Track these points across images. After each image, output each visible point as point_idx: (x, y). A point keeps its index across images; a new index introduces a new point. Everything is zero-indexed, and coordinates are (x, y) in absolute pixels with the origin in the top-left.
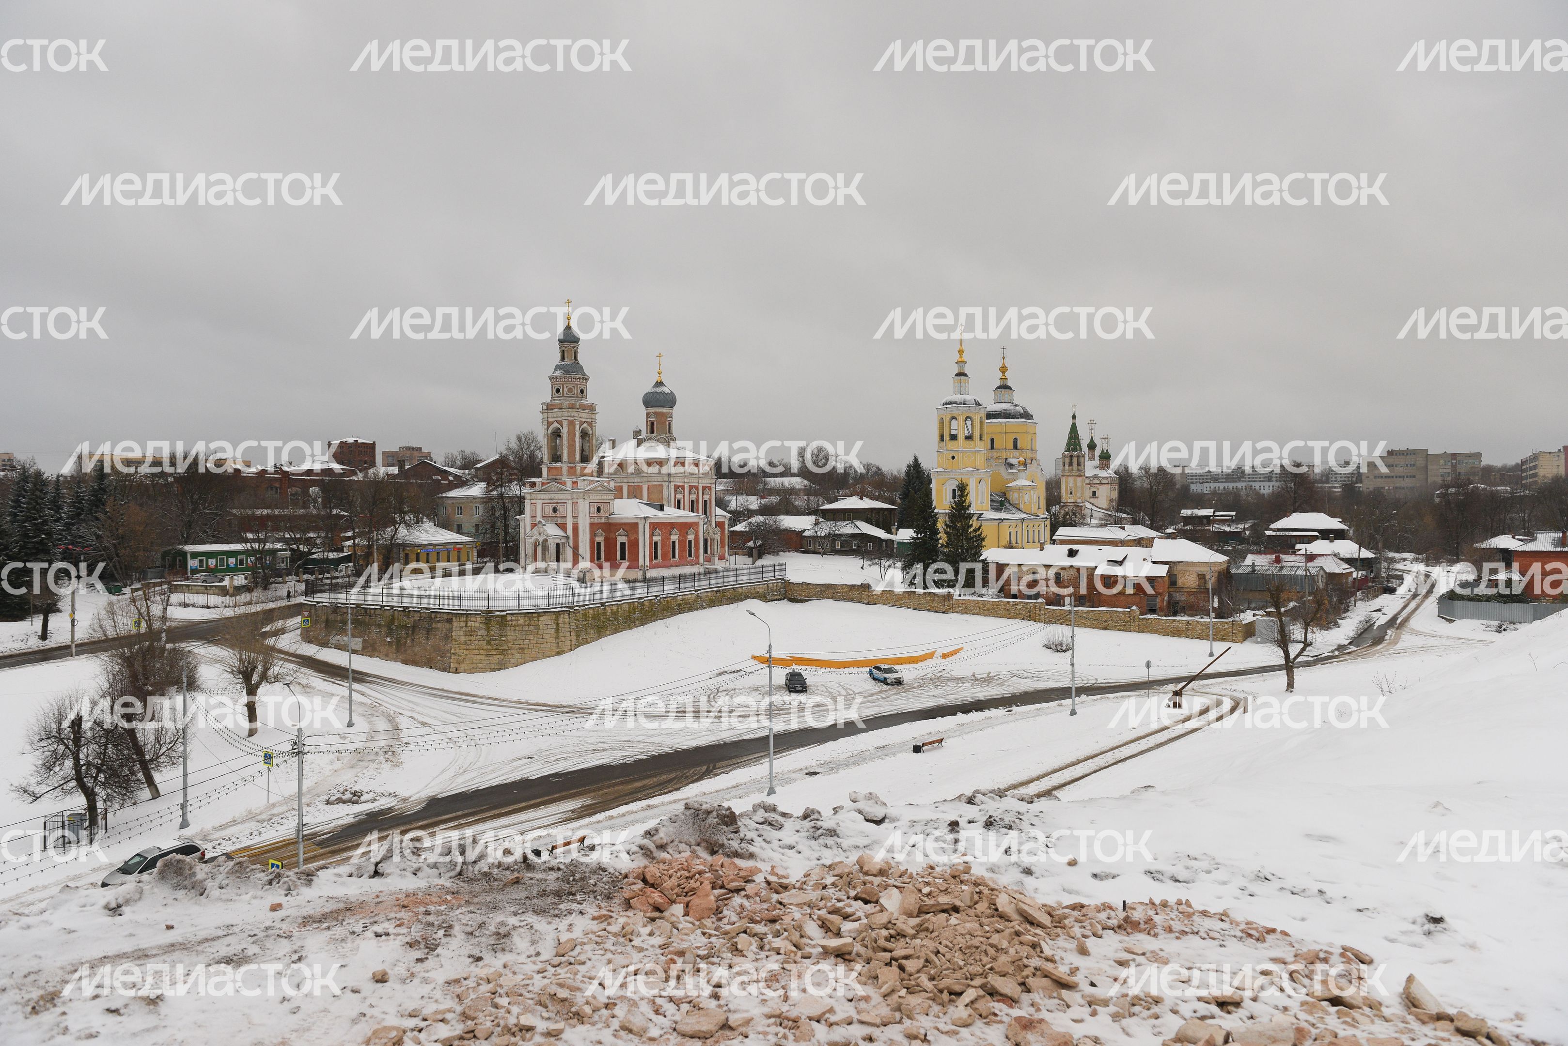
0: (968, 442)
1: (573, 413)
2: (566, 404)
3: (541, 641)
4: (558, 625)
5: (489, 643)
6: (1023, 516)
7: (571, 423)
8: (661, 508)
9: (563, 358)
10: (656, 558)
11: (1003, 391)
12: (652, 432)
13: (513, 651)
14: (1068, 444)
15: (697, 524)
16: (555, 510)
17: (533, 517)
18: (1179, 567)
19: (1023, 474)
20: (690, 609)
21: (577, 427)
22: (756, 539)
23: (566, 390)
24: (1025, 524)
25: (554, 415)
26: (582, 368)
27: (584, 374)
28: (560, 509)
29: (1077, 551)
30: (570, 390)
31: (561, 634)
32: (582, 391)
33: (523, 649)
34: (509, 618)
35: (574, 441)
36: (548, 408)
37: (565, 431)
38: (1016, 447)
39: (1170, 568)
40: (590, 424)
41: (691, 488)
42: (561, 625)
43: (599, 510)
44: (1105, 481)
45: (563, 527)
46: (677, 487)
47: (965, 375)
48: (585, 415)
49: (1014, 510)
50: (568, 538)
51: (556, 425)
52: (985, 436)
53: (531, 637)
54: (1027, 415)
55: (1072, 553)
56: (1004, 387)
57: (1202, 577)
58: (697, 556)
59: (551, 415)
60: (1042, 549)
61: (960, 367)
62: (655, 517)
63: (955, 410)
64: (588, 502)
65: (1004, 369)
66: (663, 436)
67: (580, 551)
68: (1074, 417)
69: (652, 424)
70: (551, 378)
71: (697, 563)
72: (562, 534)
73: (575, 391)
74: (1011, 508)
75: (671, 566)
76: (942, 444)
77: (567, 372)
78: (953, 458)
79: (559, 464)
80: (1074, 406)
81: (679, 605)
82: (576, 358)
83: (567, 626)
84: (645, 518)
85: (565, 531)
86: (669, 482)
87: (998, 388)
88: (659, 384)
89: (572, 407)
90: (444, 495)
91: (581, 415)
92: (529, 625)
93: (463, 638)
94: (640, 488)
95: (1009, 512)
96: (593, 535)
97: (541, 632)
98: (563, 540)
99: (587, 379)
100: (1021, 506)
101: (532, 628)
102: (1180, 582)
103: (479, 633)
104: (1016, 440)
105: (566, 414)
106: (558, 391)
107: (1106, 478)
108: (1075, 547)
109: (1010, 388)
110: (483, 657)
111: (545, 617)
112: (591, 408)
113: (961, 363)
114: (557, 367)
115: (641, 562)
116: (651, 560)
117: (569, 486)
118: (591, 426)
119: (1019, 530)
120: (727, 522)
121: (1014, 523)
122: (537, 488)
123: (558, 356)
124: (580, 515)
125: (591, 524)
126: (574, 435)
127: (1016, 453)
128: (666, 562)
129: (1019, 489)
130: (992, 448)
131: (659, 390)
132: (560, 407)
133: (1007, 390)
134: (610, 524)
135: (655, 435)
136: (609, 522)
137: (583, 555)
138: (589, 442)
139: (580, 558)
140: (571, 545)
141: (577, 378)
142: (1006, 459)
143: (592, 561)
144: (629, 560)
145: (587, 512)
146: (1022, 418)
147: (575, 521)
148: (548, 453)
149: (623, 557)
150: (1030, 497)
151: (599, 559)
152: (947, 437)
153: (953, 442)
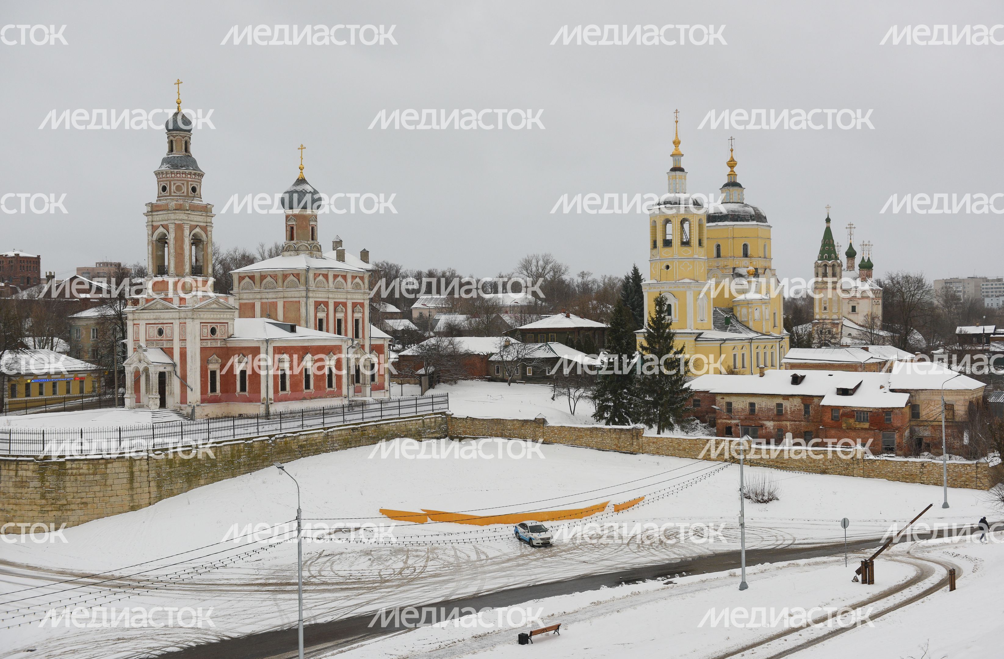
0: (686, 248)
1: (181, 216)
2: (173, 204)
3: (110, 493)
4: (132, 474)
5: (43, 497)
6: (752, 335)
7: (179, 228)
8: (293, 329)
9: (171, 150)
10: (284, 388)
11: (731, 188)
12: (292, 238)
13: (73, 507)
14: (822, 252)
15: (339, 348)
16: (160, 332)
17: (136, 340)
18: (922, 397)
20: (317, 452)
21: (187, 232)
22: (428, 365)
23: (173, 188)
24: (754, 345)
25: (159, 218)
26: (194, 162)
27: (197, 168)
28: (167, 330)
29: (803, 377)
30: (179, 188)
31: (136, 485)
32: (194, 190)
33: (85, 504)
34: (69, 465)
35: (182, 249)
36: (153, 209)
37: (171, 237)
38: (746, 255)
39: (911, 397)
40: (204, 229)
41: (336, 305)
42: (137, 474)
43: (213, 331)
45: (169, 352)
46: (317, 304)
47: (682, 170)
48: (197, 218)
49: (740, 328)
50: (174, 365)
51: (161, 230)
52: (705, 242)
53: (97, 488)
54: (759, 217)
55: (797, 380)
56: (732, 184)
57: (949, 408)
58: (339, 386)
59: (156, 218)
60: (762, 375)
61: (675, 161)
62: (280, 340)
63: (669, 212)
64: (198, 322)
65: (732, 164)
66: (305, 243)
67: (190, 381)
68: (828, 220)
69: (292, 228)
70: (157, 174)
71: (339, 394)
72: (167, 360)
73: (184, 189)
74: (738, 326)
75: (305, 399)
76: (654, 251)
77: (174, 166)
78: (668, 267)
80: (828, 207)
81: (301, 446)
82: (187, 150)
83: (144, 474)
84: (267, 341)
85: (172, 358)
86: (307, 297)
87: (726, 185)
88: (301, 181)
89: (179, 208)
90: (75, 316)
91: (192, 217)
92: (95, 474)
93: (12, 490)
94: (275, 305)
95: (735, 331)
96: (205, 362)
97: (109, 482)
98: (169, 369)
99: (201, 175)
100: (751, 324)
101: (98, 477)
102: (924, 413)
103: (32, 485)
104: (745, 246)
105: (172, 216)
106: (164, 189)
108: (800, 373)
109: (739, 185)
110: (36, 514)
111: (116, 464)
112: (206, 210)
113: (677, 156)
114: (165, 161)
115: (263, 394)
116: (276, 391)
117: (176, 304)
118: (206, 232)
119: (746, 352)
120: (386, 344)
121: (739, 344)
122: (140, 306)
123: (166, 147)
124: (190, 337)
125: (203, 349)
126: (183, 241)
127: (746, 261)
128: (297, 394)
129: (748, 303)
130: (718, 255)
131: (300, 187)
132: (166, 209)
133: (736, 188)
134: (228, 348)
135: (294, 242)
136: (229, 345)
137: (193, 386)
138: (203, 250)
139: (188, 390)
140: (179, 373)
141: (185, 173)
142: (734, 269)
143: (203, 391)
144: (249, 393)
145: (198, 334)
146: (753, 220)
147: (183, 344)
148: (153, 263)
149: (243, 389)
150: (761, 313)
151: (213, 389)
152: (660, 243)
153: (667, 249)
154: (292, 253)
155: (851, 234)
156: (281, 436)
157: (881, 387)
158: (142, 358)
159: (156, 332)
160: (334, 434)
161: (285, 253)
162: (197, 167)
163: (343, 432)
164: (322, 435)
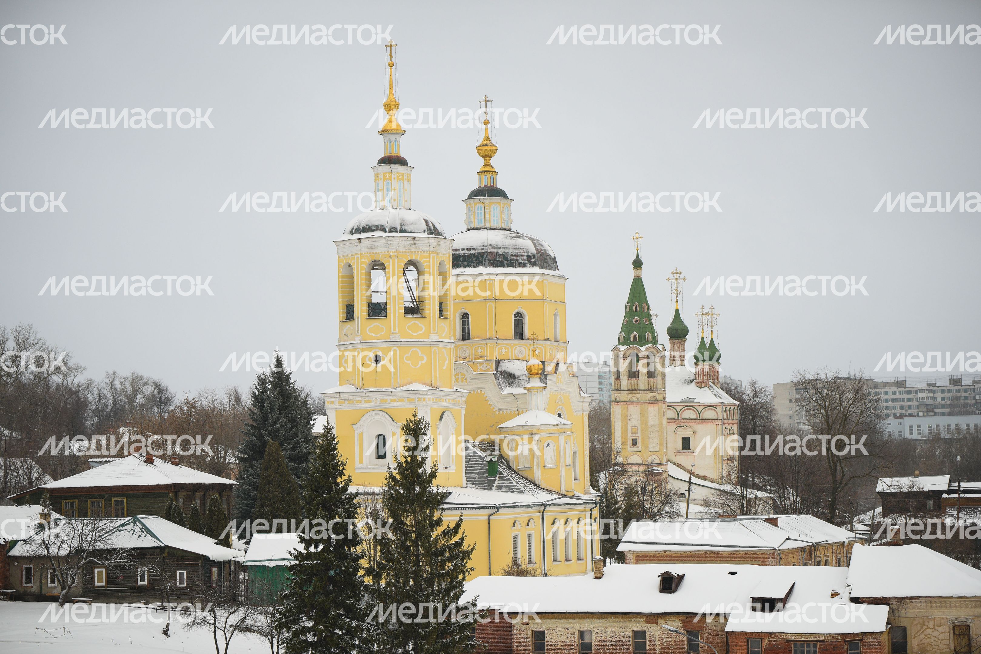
0: (414, 321)
6: (543, 497)
11: (488, 200)
14: (627, 328)
18: (912, 611)
19: (541, 399)
24: (548, 517)
29: (681, 578)
38: (520, 335)
39: (892, 612)
44: (709, 414)
47: (401, 162)
49: (521, 484)
52: (449, 308)
54: (542, 259)
55: (669, 582)
56: (488, 191)
60: (599, 577)
63: (379, 244)
65: (487, 151)
68: (637, 264)
74: (514, 480)
76: (349, 326)
80: (637, 238)
87: (475, 193)
95: (510, 489)
100: (538, 476)
104: (519, 317)
107: (712, 406)
108: (675, 569)
109: (502, 194)
113: (391, 134)
119: (534, 530)
121: (522, 515)
127: (520, 347)
129: (531, 432)
130: (465, 335)
133: (497, 199)
142: (498, 362)
146: (533, 264)
150: (557, 451)
152: (360, 310)
153: (377, 323)
155: (677, 292)
157: (834, 594)
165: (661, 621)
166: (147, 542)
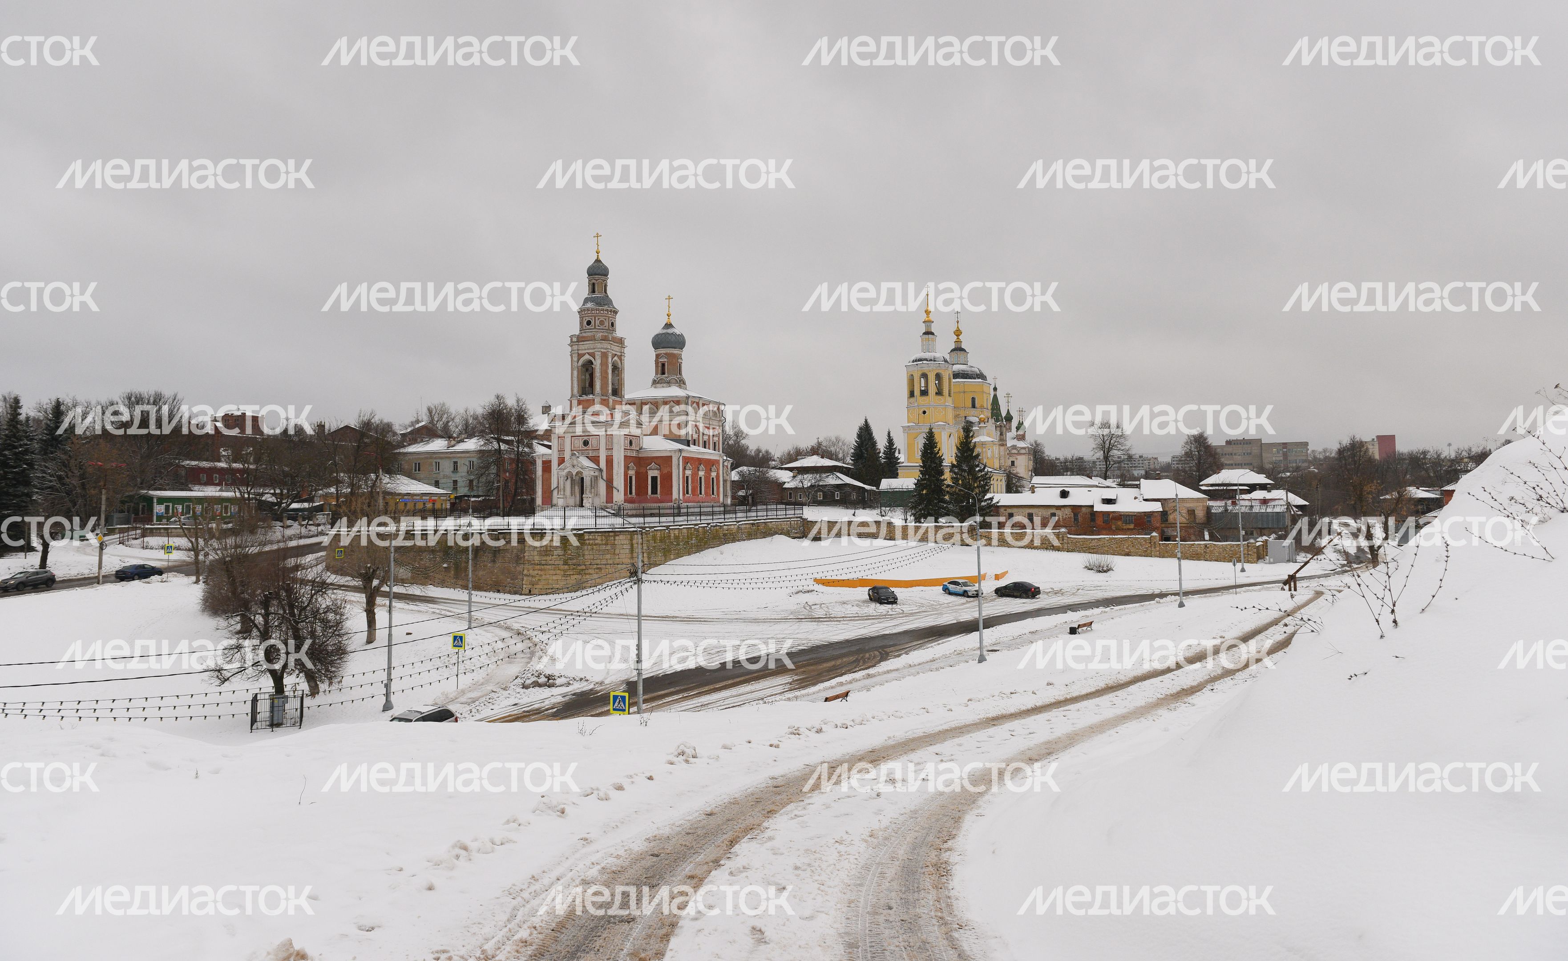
0: (938, 397)
1: (605, 345)
2: (599, 335)
3: (617, 561)
4: (632, 545)
5: (566, 563)
7: (604, 356)
8: (688, 444)
9: (593, 291)
10: (688, 493)
11: (959, 352)
12: (663, 373)
13: (590, 571)
15: (717, 462)
16: (586, 443)
17: (561, 451)
18: (1170, 503)
19: (985, 430)
20: (734, 540)
21: (610, 359)
22: (748, 489)
23: (598, 322)
25: (585, 347)
26: (611, 301)
28: (593, 442)
29: (1068, 493)
30: (602, 323)
31: (635, 555)
32: (612, 324)
33: (600, 569)
34: (586, 537)
35: (606, 374)
36: (577, 340)
37: (597, 363)
38: (974, 406)
39: (1162, 504)
40: (620, 357)
42: (635, 545)
43: (632, 443)
44: (1023, 451)
45: (595, 460)
47: (932, 334)
48: (616, 349)
50: (601, 470)
51: (587, 357)
52: (952, 394)
53: (608, 556)
54: (981, 376)
55: (1064, 494)
56: (958, 349)
58: (719, 495)
59: (581, 347)
60: (1034, 494)
61: (927, 326)
62: (684, 453)
63: (925, 367)
64: (623, 434)
65: (958, 333)
66: (674, 376)
67: (615, 484)
68: (996, 389)
69: (663, 365)
70: (580, 311)
72: (595, 467)
73: (606, 324)
76: (912, 400)
77: (597, 304)
78: (924, 412)
79: (591, 396)
81: (725, 535)
82: (605, 292)
83: (640, 546)
84: (680, 451)
85: (598, 466)
87: (952, 351)
88: (669, 326)
89: (605, 339)
90: (397, 452)
91: (612, 347)
92: (606, 544)
93: (537, 558)
96: (627, 468)
97: (617, 551)
98: (598, 473)
99: (616, 312)
101: (609, 547)
103: (555, 553)
104: (973, 399)
105: (599, 345)
106: (589, 323)
107: (1024, 448)
108: (1065, 489)
109: (963, 350)
110: (560, 577)
111: (621, 537)
112: (621, 342)
113: (928, 322)
114: (586, 300)
115: (675, 495)
116: (684, 495)
118: (621, 360)
123: (587, 288)
124: (615, 447)
125: (625, 458)
126: (606, 368)
127: (973, 411)
128: (695, 498)
129: (983, 444)
131: (670, 331)
132: (593, 339)
133: (962, 352)
134: (642, 457)
135: (666, 375)
136: (640, 455)
137: (619, 488)
138: (618, 375)
139: (615, 491)
140: (605, 477)
141: (607, 310)
142: (965, 417)
143: (625, 494)
144: (661, 494)
145: (622, 444)
146: (979, 378)
147: (609, 453)
148: (578, 385)
149: (654, 491)
150: (992, 452)
151: (631, 493)
152: (917, 392)
153: (924, 398)
154: (665, 385)
155: (1008, 402)
156: (714, 524)
157: (1136, 498)
158: (575, 462)
159: (581, 443)
160: (743, 526)
161: (658, 385)
162: (612, 305)
163: (747, 526)
164: (736, 527)
165: (1062, 509)
166: (839, 482)
